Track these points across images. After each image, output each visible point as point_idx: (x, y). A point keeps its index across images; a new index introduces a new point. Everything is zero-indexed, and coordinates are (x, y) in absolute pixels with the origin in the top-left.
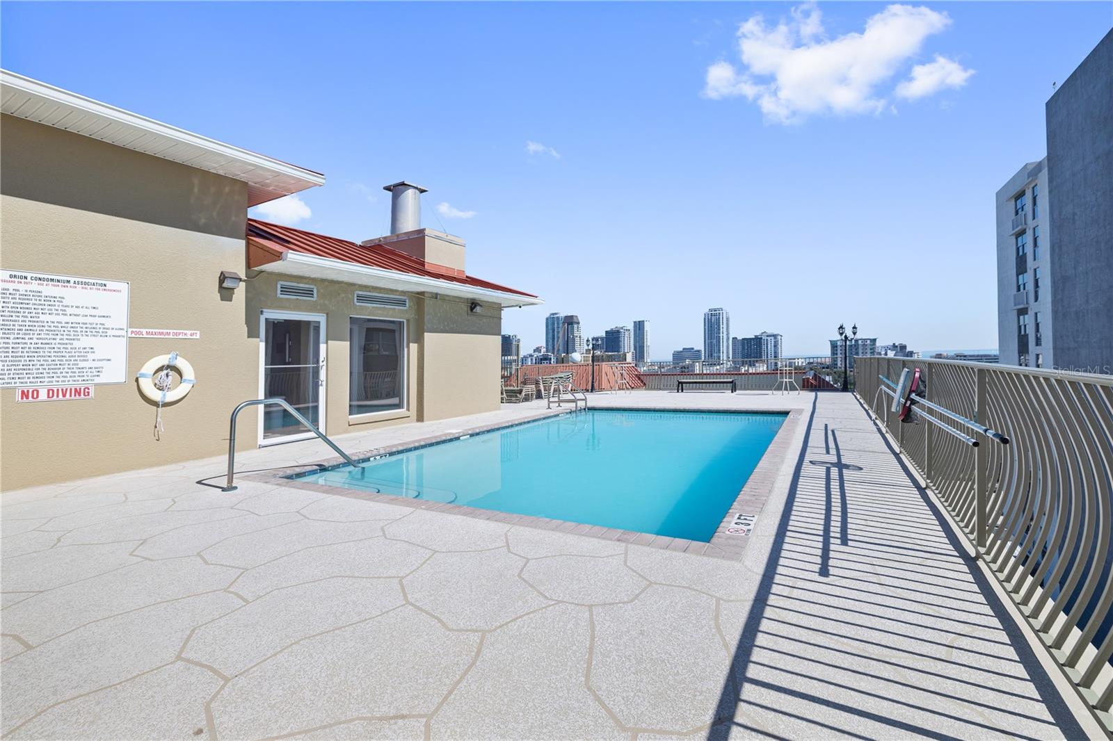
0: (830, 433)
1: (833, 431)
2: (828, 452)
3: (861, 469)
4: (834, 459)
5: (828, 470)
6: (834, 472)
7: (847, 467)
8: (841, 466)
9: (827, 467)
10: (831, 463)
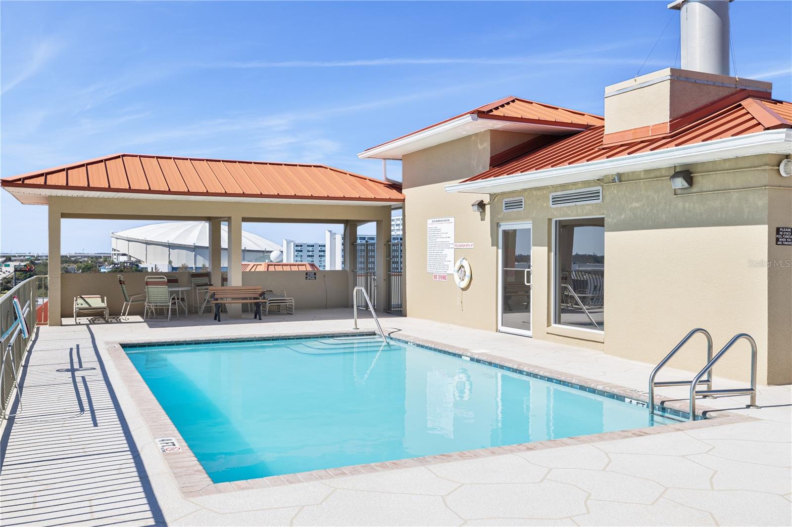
0: (86, 406)
1: (82, 409)
2: (83, 378)
3: (57, 371)
4: (77, 373)
5: (81, 366)
6: (76, 366)
7: (67, 370)
8: (72, 370)
9: (82, 368)
10: (79, 370)
